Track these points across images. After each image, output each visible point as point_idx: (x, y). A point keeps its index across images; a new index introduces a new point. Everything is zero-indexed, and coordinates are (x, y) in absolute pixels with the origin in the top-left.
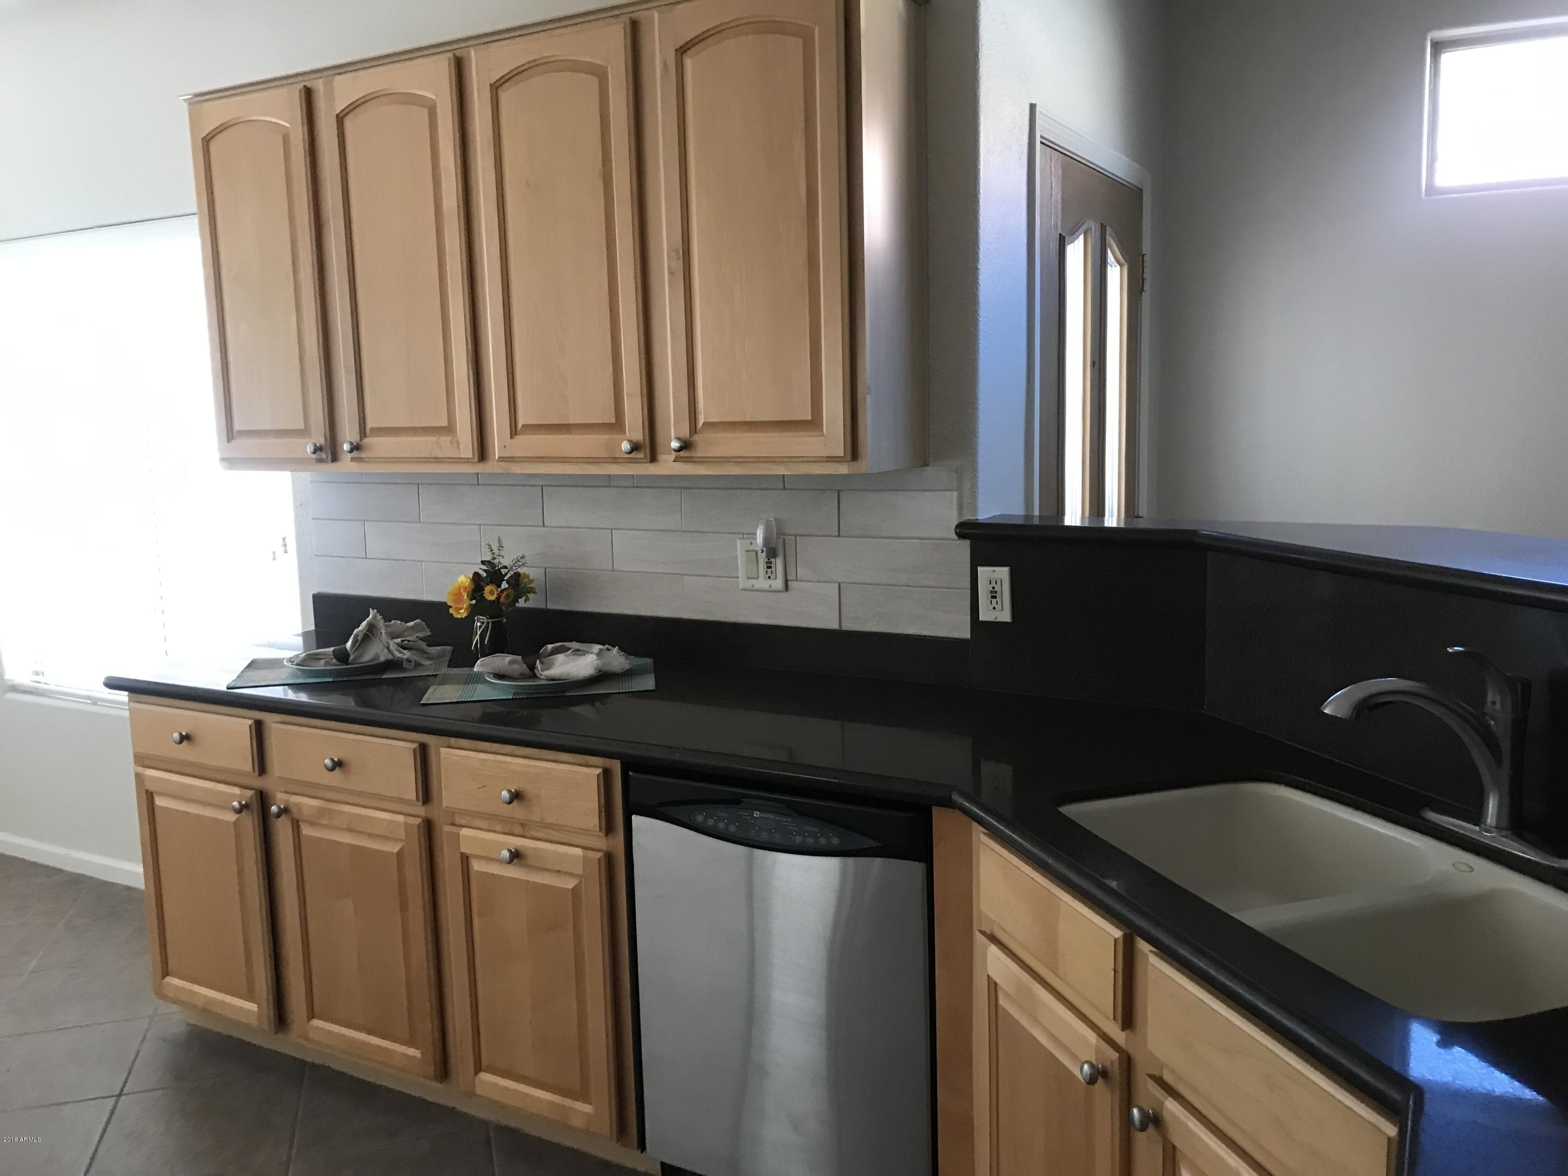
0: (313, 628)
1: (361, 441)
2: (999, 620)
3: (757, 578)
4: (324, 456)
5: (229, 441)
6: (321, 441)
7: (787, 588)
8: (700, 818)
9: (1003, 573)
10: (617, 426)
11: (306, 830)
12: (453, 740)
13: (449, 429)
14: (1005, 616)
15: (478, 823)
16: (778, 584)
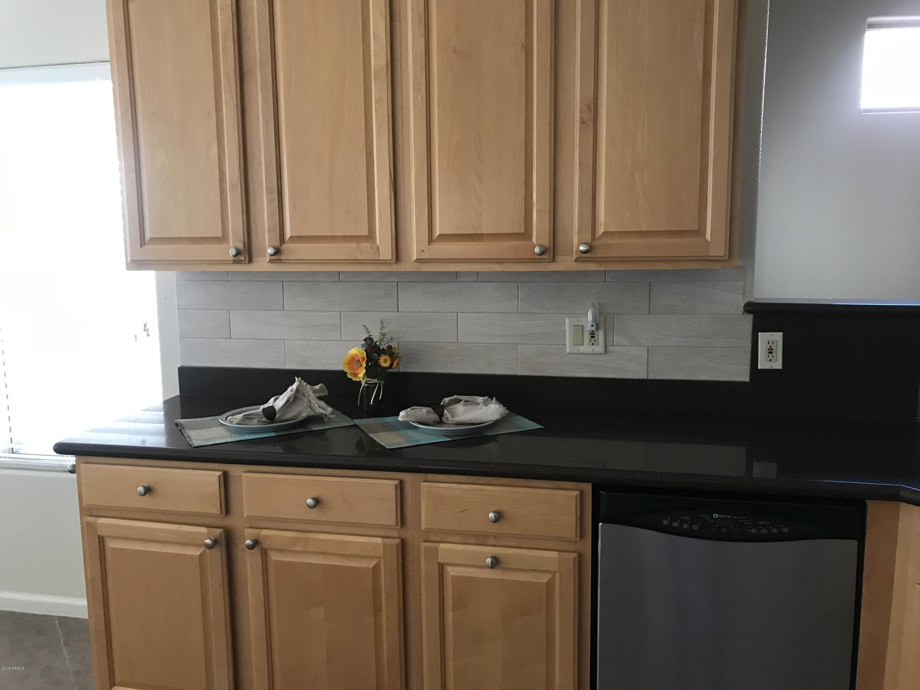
0: (179, 394)
1: (280, 246)
2: (774, 368)
3: (582, 345)
4: (243, 258)
5: (141, 247)
6: (240, 246)
7: (606, 351)
8: (665, 522)
9: (778, 337)
10: (526, 235)
11: (274, 557)
12: (430, 476)
13: (370, 237)
14: (778, 365)
15: (450, 539)
16: (599, 348)
